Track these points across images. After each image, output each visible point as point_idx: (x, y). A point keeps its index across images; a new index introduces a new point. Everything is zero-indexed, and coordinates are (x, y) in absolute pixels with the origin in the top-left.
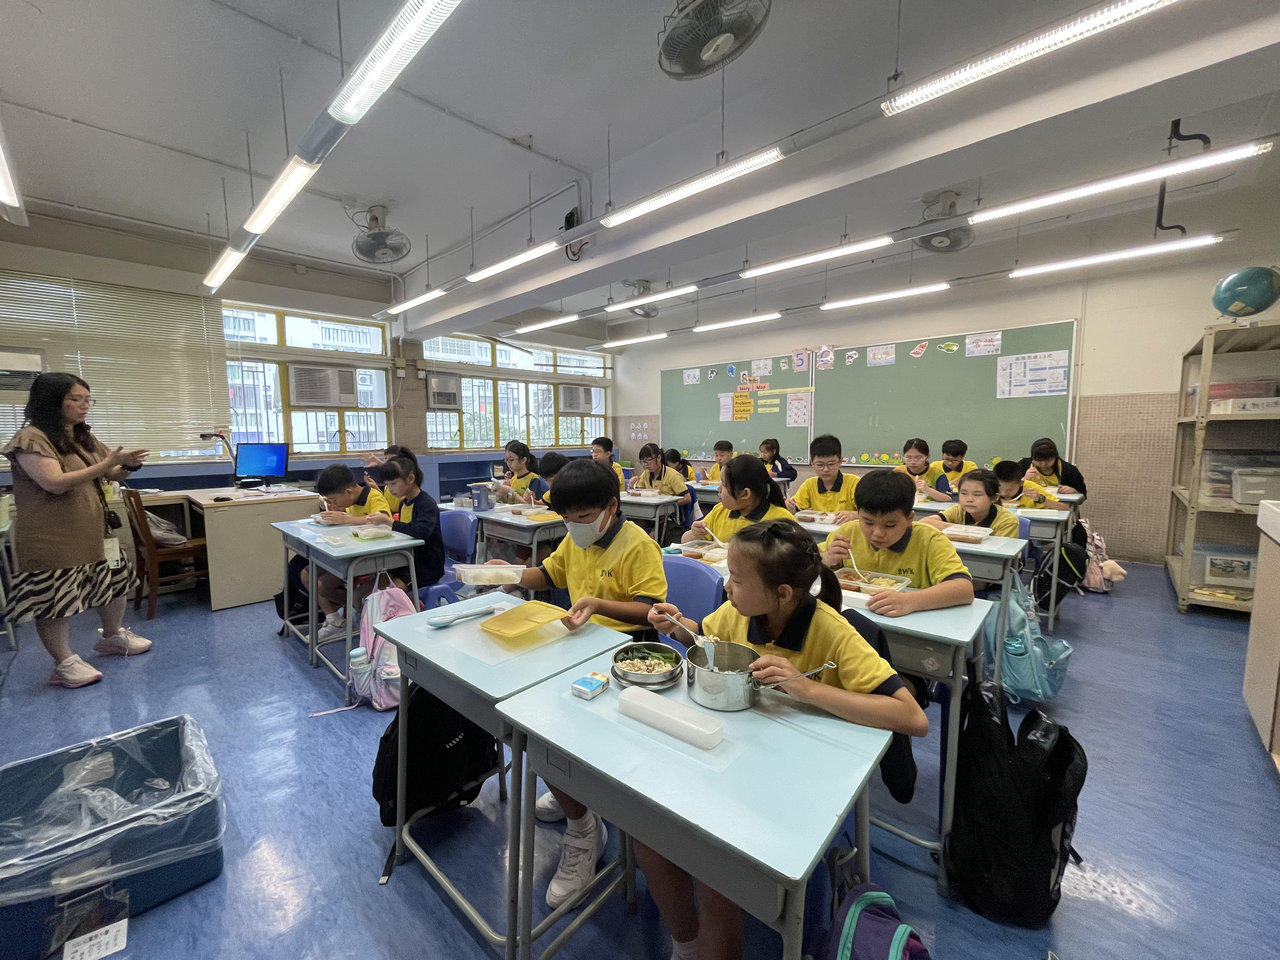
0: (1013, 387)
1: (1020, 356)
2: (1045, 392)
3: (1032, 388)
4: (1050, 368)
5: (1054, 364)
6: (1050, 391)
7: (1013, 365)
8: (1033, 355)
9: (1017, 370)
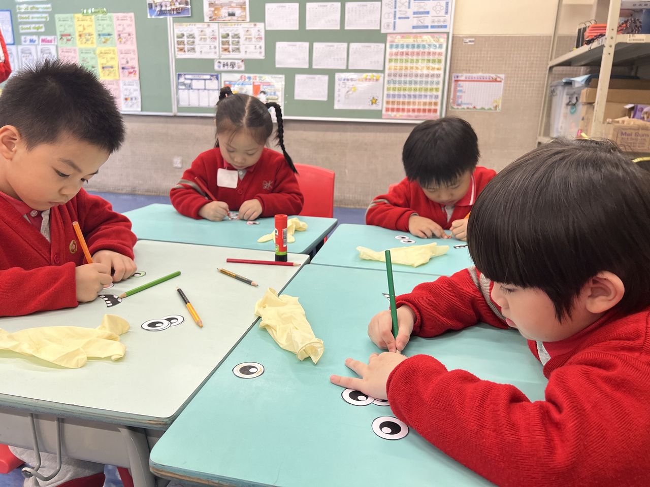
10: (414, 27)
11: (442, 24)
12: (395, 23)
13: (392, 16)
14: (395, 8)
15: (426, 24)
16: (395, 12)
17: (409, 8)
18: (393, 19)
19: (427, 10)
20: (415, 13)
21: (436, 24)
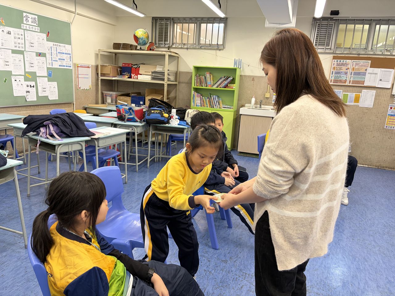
0: (53, 61)
1: (55, 43)
2: (64, 66)
3: (59, 63)
4: (66, 54)
5: (66, 52)
6: (66, 66)
7: (52, 48)
8: (59, 44)
9: (54, 52)
10: (60, 66)
11: (69, 65)
12: (52, 62)
13: (51, 59)
14: (52, 55)
15: (64, 65)
16: (52, 57)
17: (57, 56)
18: (51, 61)
19: (64, 59)
20: (59, 59)
21: (67, 65)
